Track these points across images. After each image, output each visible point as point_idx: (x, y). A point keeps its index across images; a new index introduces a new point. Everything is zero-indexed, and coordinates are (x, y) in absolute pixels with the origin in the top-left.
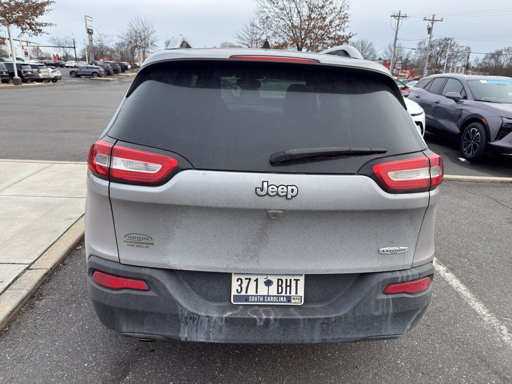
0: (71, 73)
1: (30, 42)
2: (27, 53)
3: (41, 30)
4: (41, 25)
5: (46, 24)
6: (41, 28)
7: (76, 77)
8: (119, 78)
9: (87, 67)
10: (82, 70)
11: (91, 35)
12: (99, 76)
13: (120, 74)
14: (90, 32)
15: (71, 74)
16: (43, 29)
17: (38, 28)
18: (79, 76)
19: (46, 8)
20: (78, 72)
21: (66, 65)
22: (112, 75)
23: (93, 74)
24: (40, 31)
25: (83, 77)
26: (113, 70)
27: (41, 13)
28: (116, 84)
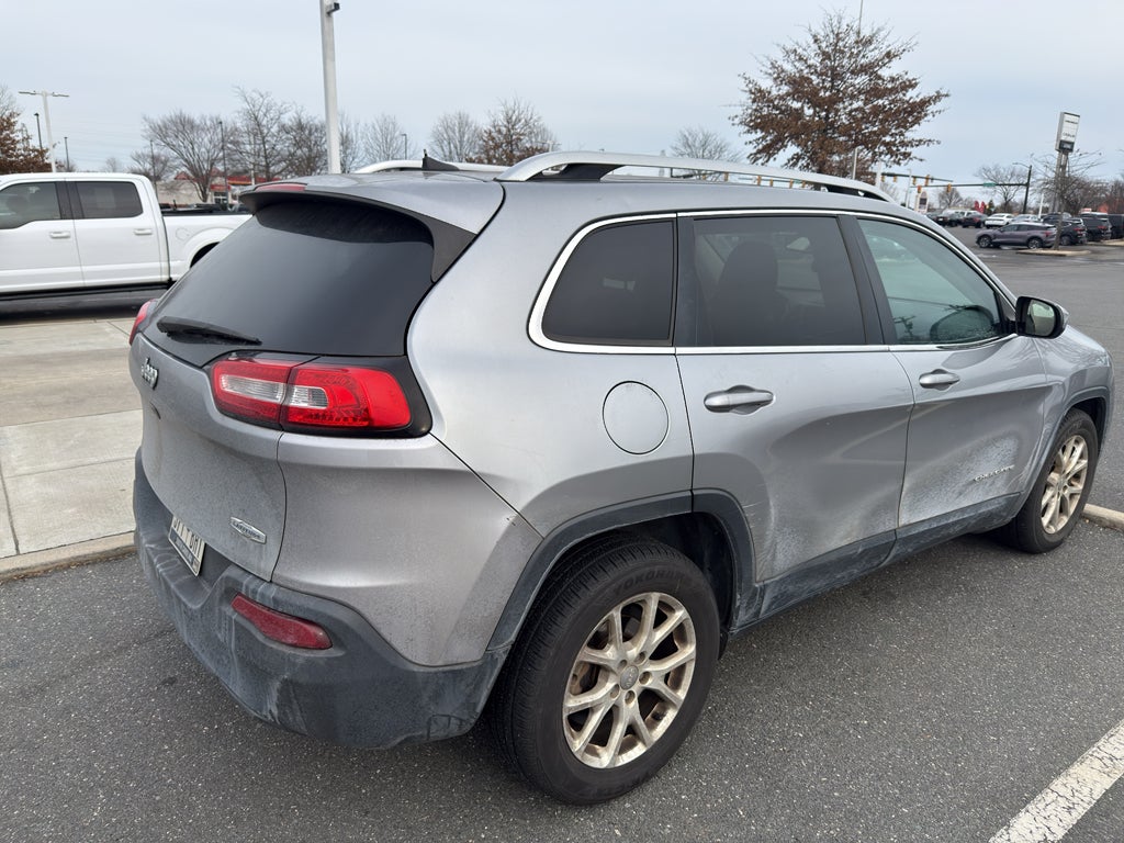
0: (980, 238)
1: (932, 179)
2: (925, 200)
3: (909, 154)
4: (910, 144)
5: (921, 141)
6: (909, 150)
7: (988, 247)
8: (1094, 252)
9: (1020, 226)
10: (1006, 233)
11: (1067, 155)
12: (1043, 244)
13: (1107, 242)
14: (1065, 148)
15: (978, 242)
16: (914, 151)
17: (903, 150)
18: (997, 246)
19: (931, 108)
20: (996, 236)
21: (987, 222)
22: (1082, 243)
23: (1028, 243)
24: (906, 155)
25: (1006, 248)
26: (1089, 232)
27: (917, 121)
28: (1078, 265)
